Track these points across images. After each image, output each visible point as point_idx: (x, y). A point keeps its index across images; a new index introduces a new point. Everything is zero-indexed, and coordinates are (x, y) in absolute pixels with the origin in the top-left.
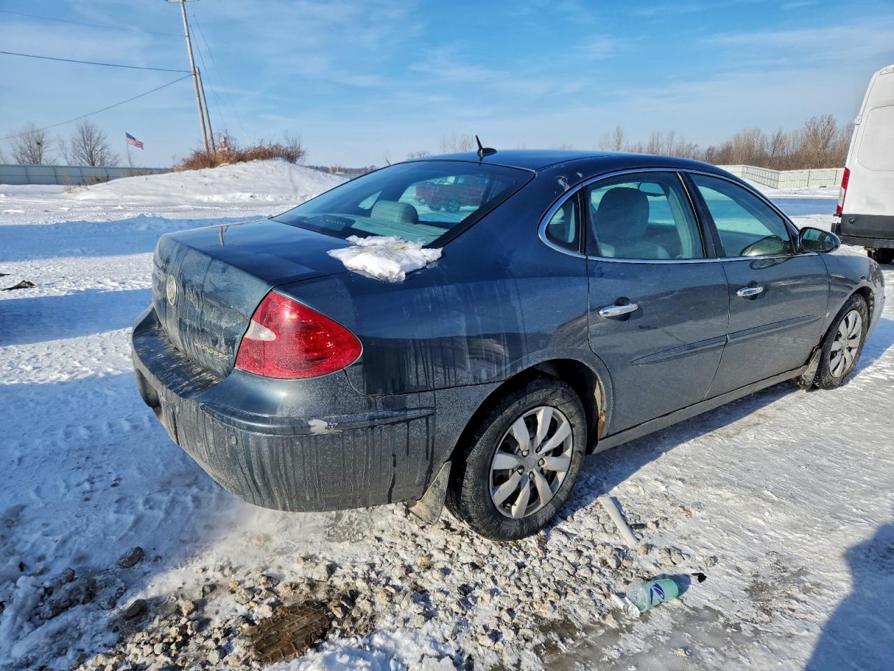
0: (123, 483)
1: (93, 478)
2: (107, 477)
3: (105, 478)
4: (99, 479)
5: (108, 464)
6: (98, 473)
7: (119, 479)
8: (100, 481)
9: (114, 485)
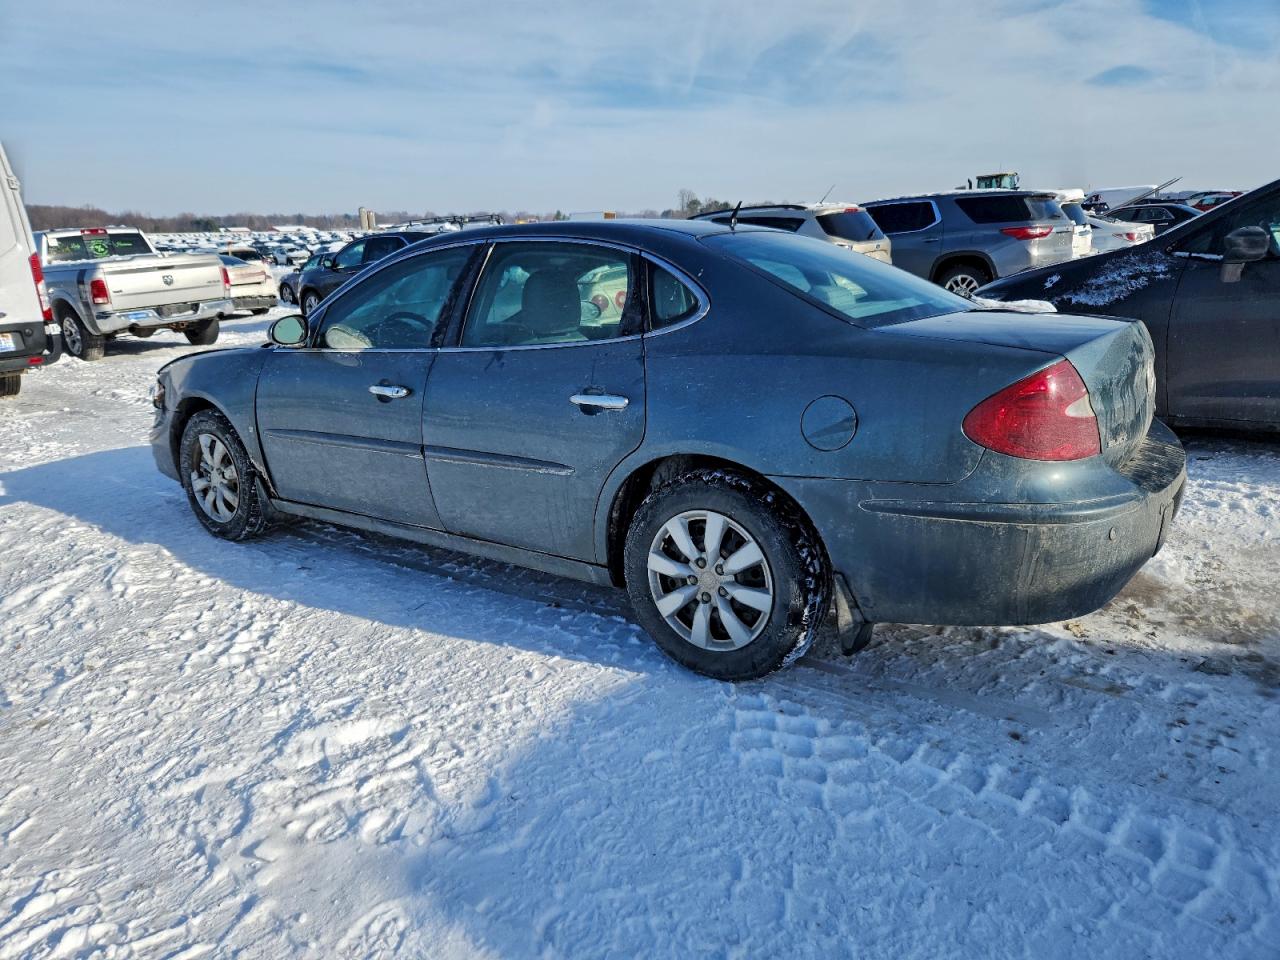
0: (1170, 719)
1: (1208, 747)
2: (1186, 736)
3: (1190, 738)
4: (1200, 741)
5: (1171, 754)
6: (1195, 750)
7: (1171, 725)
8: (1199, 737)
9: (1185, 723)
